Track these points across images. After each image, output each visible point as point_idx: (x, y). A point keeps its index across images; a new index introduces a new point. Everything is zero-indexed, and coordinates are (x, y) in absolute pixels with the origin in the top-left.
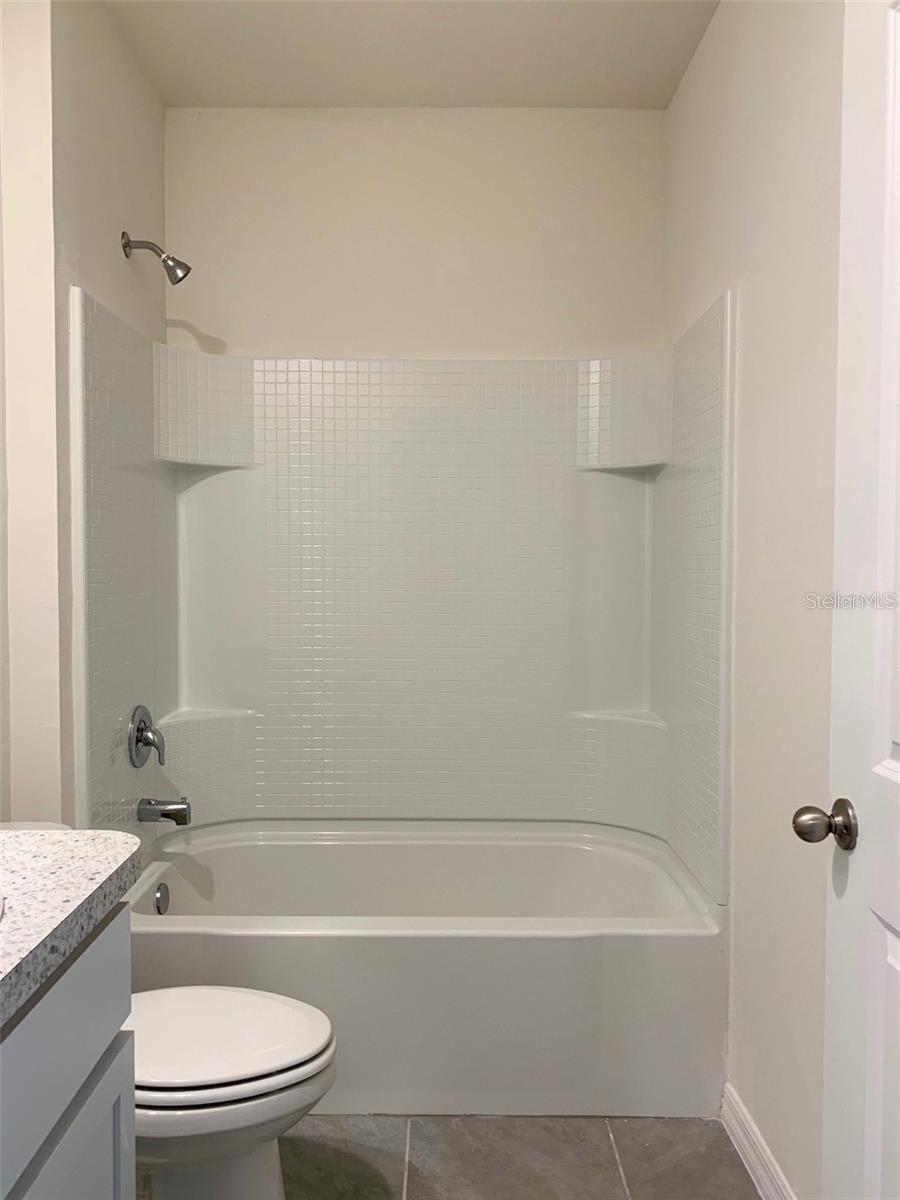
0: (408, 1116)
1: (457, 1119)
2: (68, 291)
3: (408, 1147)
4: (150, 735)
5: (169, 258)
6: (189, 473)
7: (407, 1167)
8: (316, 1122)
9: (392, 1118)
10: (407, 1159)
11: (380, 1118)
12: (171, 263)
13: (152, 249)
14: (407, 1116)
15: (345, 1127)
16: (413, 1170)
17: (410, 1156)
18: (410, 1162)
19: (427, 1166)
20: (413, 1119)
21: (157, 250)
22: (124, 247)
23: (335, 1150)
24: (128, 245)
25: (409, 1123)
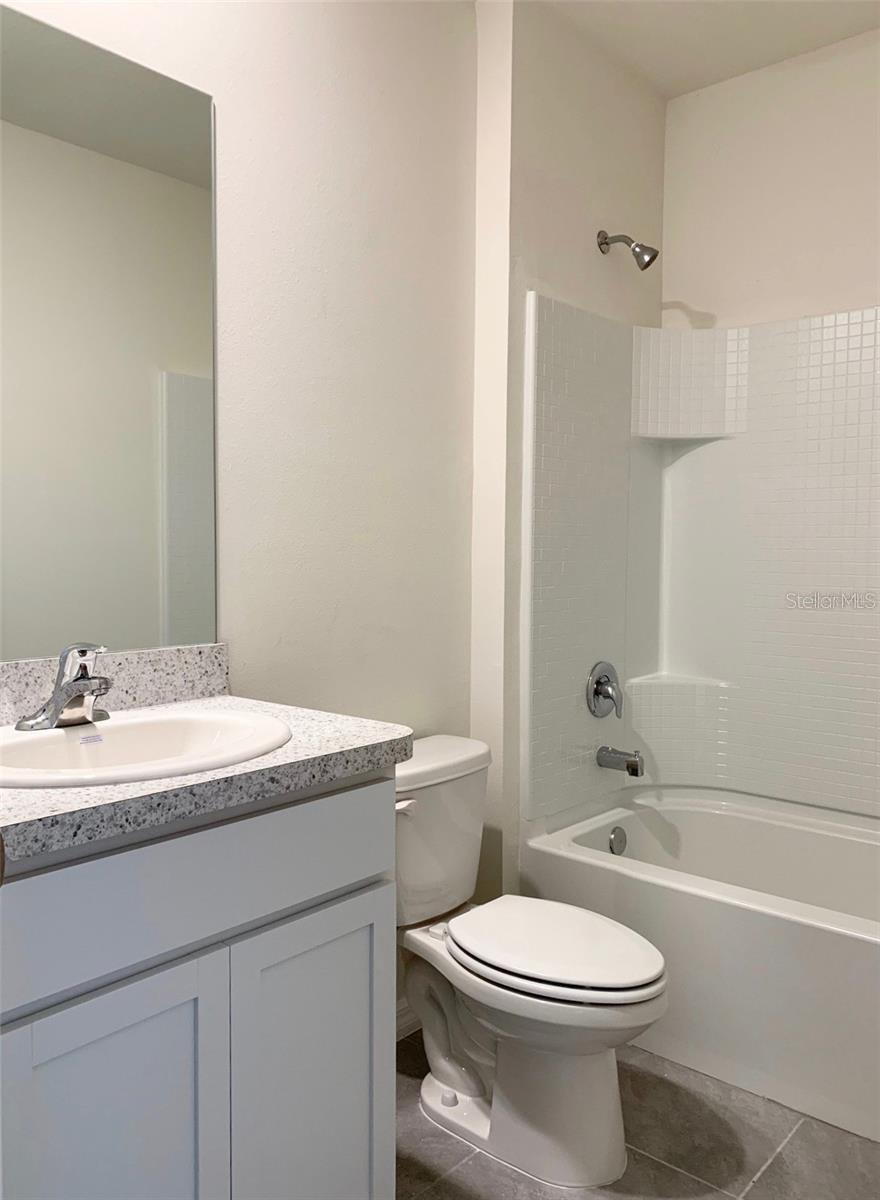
0: (804, 1115)
1: (856, 1139)
2: (524, 296)
3: (786, 1141)
4: (610, 690)
5: (637, 245)
6: (674, 447)
7: (774, 1156)
8: (708, 1083)
9: (786, 1110)
10: (779, 1150)
11: (773, 1104)
12: (637, 249)
13: (620, 241)
14: (801, 1113)
15: (733, 1097)
16: (779, 1160)
17: (783, 1148)
18: (780, 1153)
19: (795, 1164)
20: (808, 1119)
21: (627, 241)
22: (600, 245)
23: (711, 1111)
24: (604, 242)
25: (801, 1122)
